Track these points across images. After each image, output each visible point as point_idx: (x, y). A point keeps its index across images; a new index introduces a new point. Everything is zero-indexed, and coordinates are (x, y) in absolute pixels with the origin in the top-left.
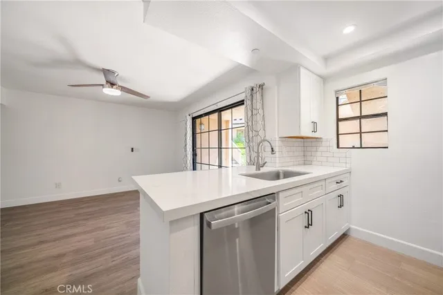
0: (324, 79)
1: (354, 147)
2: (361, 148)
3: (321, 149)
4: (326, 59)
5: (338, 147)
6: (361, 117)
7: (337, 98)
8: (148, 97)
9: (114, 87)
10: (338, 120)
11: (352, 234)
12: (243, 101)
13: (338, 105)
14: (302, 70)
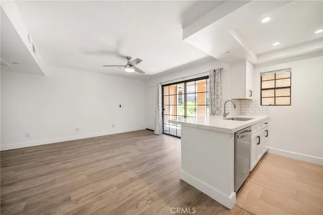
0: (255, 66)
1: (270, 105)
2: (275, 105)
3: (251, 106)
4: (258, 56)
5: (261, 105)
6: (275, 88)
7: (261, 77)
8: (144, 73)
9: (132, 67)
10: (262, 89)
11: (270, 152)
12: (208, 76)
13: (261, 81)
14: (247, 62)
